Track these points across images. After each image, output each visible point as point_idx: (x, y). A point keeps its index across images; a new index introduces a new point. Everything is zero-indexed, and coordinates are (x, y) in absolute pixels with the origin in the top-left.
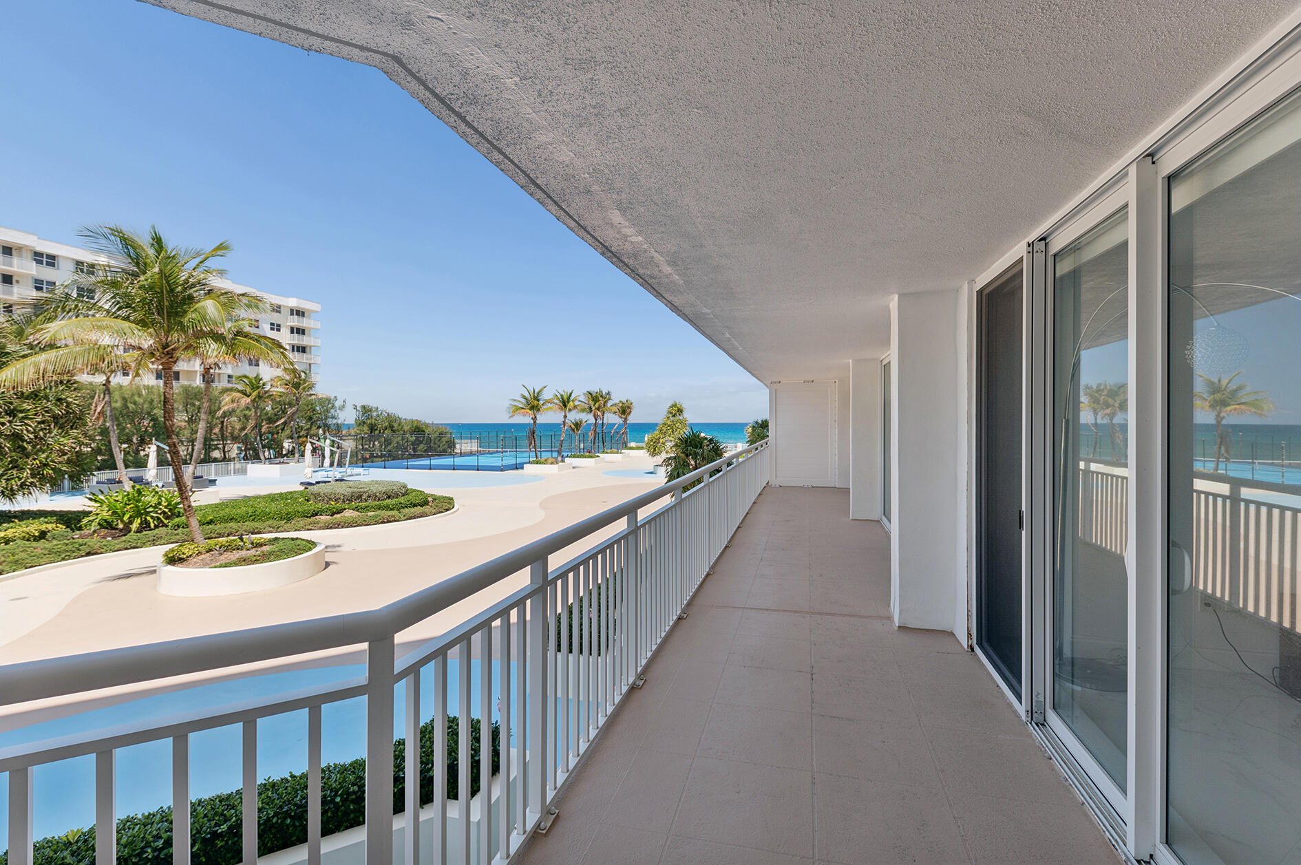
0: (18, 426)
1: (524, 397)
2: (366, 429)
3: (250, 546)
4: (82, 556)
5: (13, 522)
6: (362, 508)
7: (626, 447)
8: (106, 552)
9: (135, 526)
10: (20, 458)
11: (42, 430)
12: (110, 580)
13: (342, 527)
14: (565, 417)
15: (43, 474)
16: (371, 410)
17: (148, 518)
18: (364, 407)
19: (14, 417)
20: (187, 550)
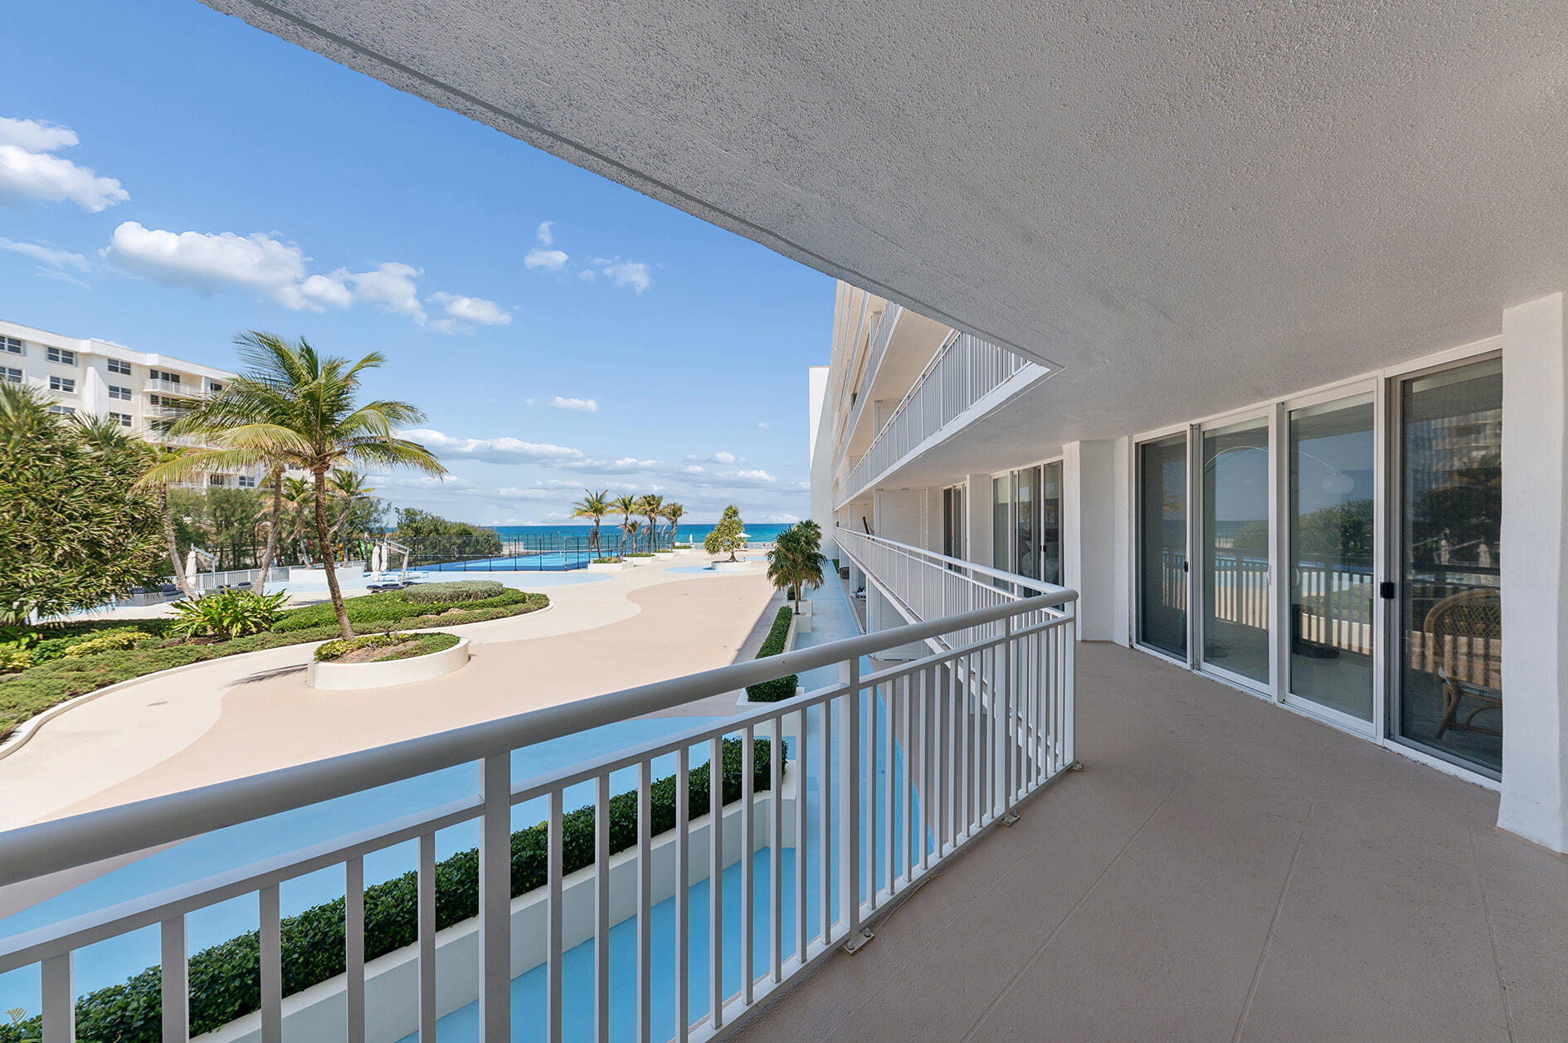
0: (96, 532)
1: (588, 500)
2: (410, 533)
3: (397, 641)
4: (192, 662)
5: (93, 632)
6: (466, 607)
7: (674, 547)
8: (216, 657)
9: (235, 631)
10: (98, 565)
11: (120, 535)
12: (243, 683)
13: (454, 624)
14: (627, 519)
15: (124, 581)
16: (415, 514)
17: (249, 623)
18: (407, 511)
19: (91, 522)
20: (340, 646)
